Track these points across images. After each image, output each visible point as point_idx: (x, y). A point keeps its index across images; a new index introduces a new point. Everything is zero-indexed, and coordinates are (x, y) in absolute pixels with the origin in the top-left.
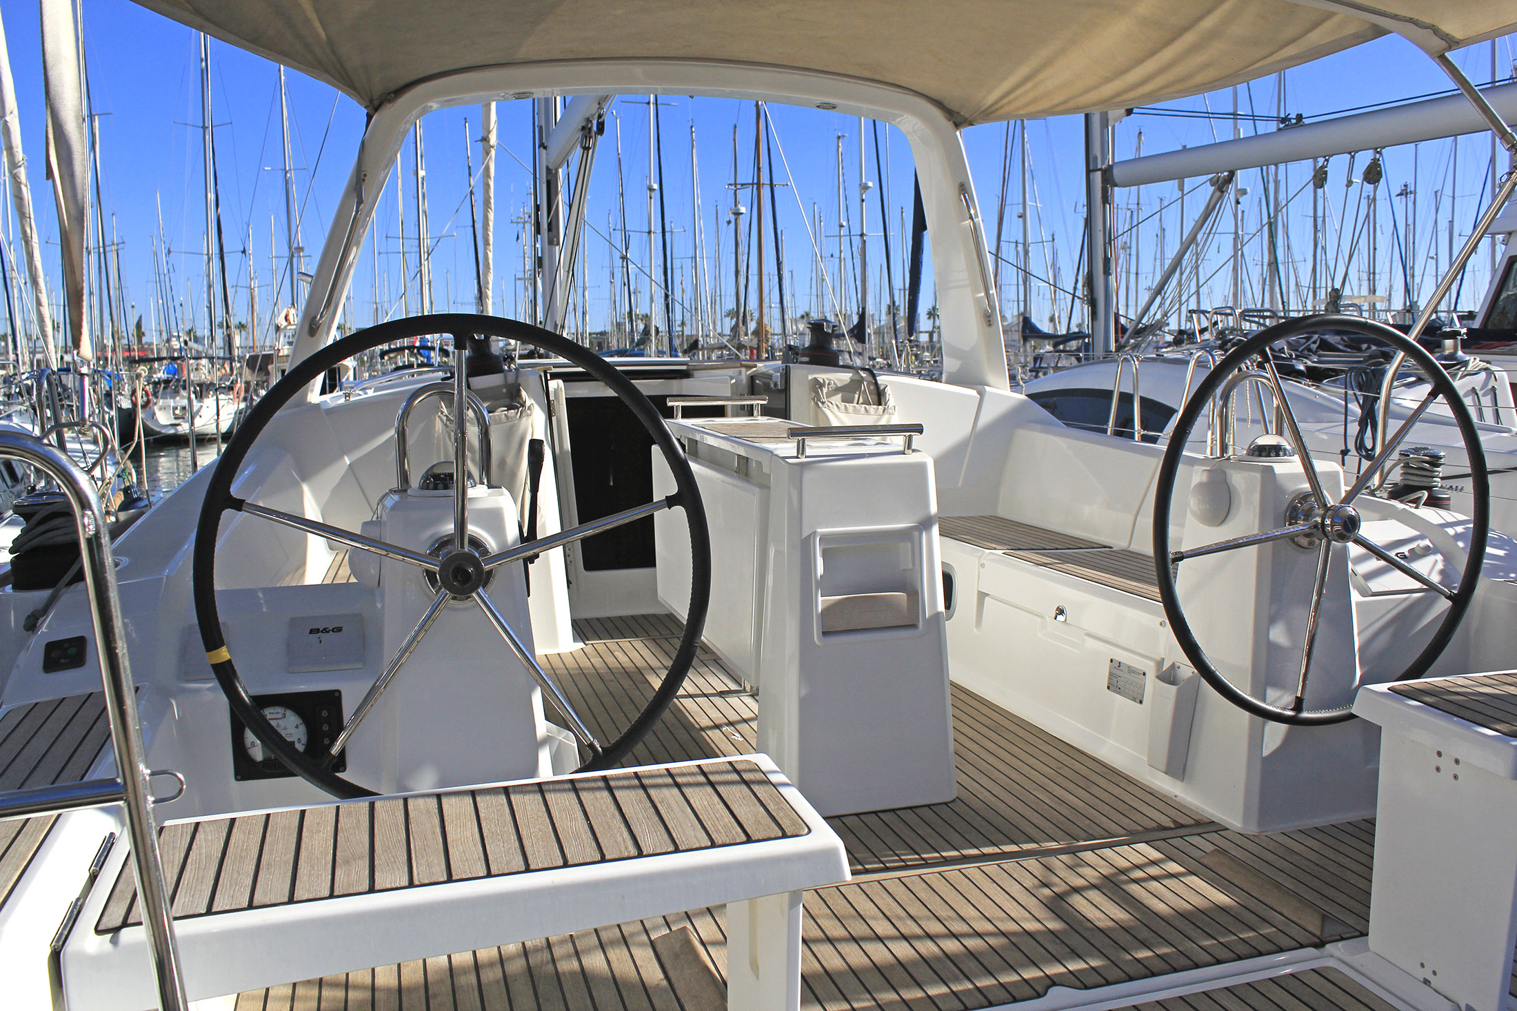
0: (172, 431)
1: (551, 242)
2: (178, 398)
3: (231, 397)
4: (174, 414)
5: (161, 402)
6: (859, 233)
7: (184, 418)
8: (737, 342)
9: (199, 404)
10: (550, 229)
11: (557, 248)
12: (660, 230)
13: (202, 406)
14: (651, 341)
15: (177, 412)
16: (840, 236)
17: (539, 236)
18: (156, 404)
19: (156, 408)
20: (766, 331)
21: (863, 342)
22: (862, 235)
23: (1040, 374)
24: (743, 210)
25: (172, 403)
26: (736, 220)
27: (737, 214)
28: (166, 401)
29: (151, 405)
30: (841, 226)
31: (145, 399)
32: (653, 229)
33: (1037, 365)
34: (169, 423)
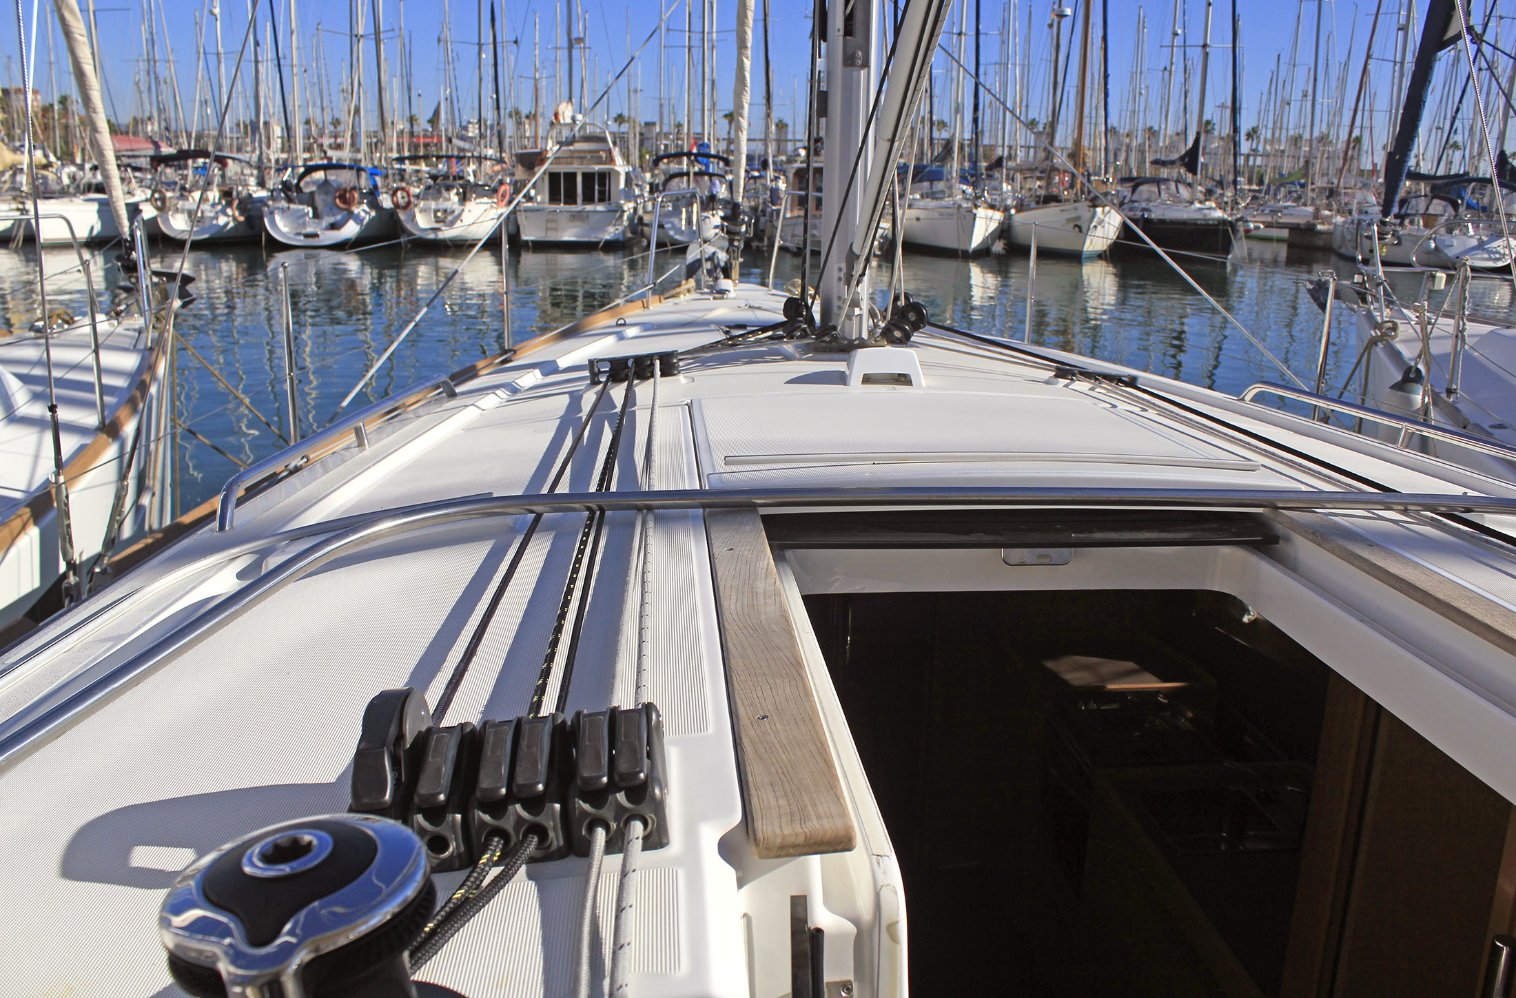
0: (432, 236)
1: (849, 61)
2: (441, 200)
3: (495, 200)
4: (436, 216)
5: (422, 204)
6: (1202, 44)
7: (444, 222)
8: (1050, 164)
9: (461, 208)
10: (848, 31)
11: (863, 73)
12: (973, 32)
13: (463, 210)
14: (953, 159)
15: (439, 214)
16: (1173, 46)
17: (823, 45)
18: (416, 205)
19: (416, 210)
20: (1084, 154)
21: (1194, 173)
22: (1205, 46)
23: (1407, 222)
24: (1068, 11)
25: (433, 205)
26: (1059, 23)
27: (1061, 16)
28: (427, 202)
29: (412, 206)
30: (1176, 34)
31: (406, 200)
32: (964, 31)
33: (1403, 211)
34: (428, 227)
